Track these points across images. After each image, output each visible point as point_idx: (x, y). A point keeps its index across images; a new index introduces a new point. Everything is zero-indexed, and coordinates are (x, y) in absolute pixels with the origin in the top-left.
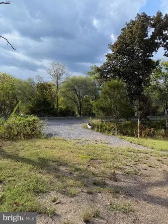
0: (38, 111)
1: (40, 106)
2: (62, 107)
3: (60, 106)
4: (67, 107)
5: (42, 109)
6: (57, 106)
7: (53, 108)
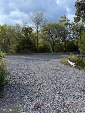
0: (23, 48)
1: (24, 44)
2: (41, 45)
3: (39, 45)
4: (45, 46)
5: (26, 46)
6: (37, 45)
7: (34, 46)
